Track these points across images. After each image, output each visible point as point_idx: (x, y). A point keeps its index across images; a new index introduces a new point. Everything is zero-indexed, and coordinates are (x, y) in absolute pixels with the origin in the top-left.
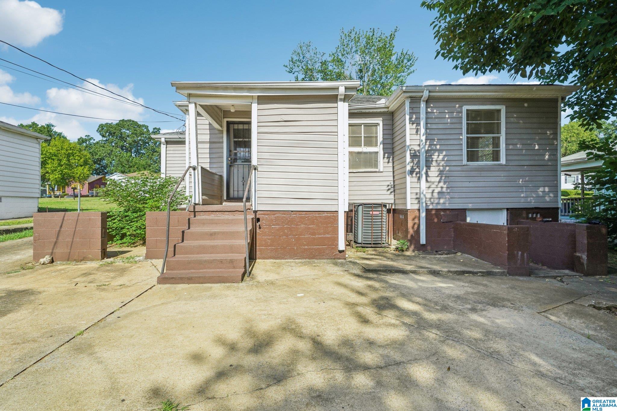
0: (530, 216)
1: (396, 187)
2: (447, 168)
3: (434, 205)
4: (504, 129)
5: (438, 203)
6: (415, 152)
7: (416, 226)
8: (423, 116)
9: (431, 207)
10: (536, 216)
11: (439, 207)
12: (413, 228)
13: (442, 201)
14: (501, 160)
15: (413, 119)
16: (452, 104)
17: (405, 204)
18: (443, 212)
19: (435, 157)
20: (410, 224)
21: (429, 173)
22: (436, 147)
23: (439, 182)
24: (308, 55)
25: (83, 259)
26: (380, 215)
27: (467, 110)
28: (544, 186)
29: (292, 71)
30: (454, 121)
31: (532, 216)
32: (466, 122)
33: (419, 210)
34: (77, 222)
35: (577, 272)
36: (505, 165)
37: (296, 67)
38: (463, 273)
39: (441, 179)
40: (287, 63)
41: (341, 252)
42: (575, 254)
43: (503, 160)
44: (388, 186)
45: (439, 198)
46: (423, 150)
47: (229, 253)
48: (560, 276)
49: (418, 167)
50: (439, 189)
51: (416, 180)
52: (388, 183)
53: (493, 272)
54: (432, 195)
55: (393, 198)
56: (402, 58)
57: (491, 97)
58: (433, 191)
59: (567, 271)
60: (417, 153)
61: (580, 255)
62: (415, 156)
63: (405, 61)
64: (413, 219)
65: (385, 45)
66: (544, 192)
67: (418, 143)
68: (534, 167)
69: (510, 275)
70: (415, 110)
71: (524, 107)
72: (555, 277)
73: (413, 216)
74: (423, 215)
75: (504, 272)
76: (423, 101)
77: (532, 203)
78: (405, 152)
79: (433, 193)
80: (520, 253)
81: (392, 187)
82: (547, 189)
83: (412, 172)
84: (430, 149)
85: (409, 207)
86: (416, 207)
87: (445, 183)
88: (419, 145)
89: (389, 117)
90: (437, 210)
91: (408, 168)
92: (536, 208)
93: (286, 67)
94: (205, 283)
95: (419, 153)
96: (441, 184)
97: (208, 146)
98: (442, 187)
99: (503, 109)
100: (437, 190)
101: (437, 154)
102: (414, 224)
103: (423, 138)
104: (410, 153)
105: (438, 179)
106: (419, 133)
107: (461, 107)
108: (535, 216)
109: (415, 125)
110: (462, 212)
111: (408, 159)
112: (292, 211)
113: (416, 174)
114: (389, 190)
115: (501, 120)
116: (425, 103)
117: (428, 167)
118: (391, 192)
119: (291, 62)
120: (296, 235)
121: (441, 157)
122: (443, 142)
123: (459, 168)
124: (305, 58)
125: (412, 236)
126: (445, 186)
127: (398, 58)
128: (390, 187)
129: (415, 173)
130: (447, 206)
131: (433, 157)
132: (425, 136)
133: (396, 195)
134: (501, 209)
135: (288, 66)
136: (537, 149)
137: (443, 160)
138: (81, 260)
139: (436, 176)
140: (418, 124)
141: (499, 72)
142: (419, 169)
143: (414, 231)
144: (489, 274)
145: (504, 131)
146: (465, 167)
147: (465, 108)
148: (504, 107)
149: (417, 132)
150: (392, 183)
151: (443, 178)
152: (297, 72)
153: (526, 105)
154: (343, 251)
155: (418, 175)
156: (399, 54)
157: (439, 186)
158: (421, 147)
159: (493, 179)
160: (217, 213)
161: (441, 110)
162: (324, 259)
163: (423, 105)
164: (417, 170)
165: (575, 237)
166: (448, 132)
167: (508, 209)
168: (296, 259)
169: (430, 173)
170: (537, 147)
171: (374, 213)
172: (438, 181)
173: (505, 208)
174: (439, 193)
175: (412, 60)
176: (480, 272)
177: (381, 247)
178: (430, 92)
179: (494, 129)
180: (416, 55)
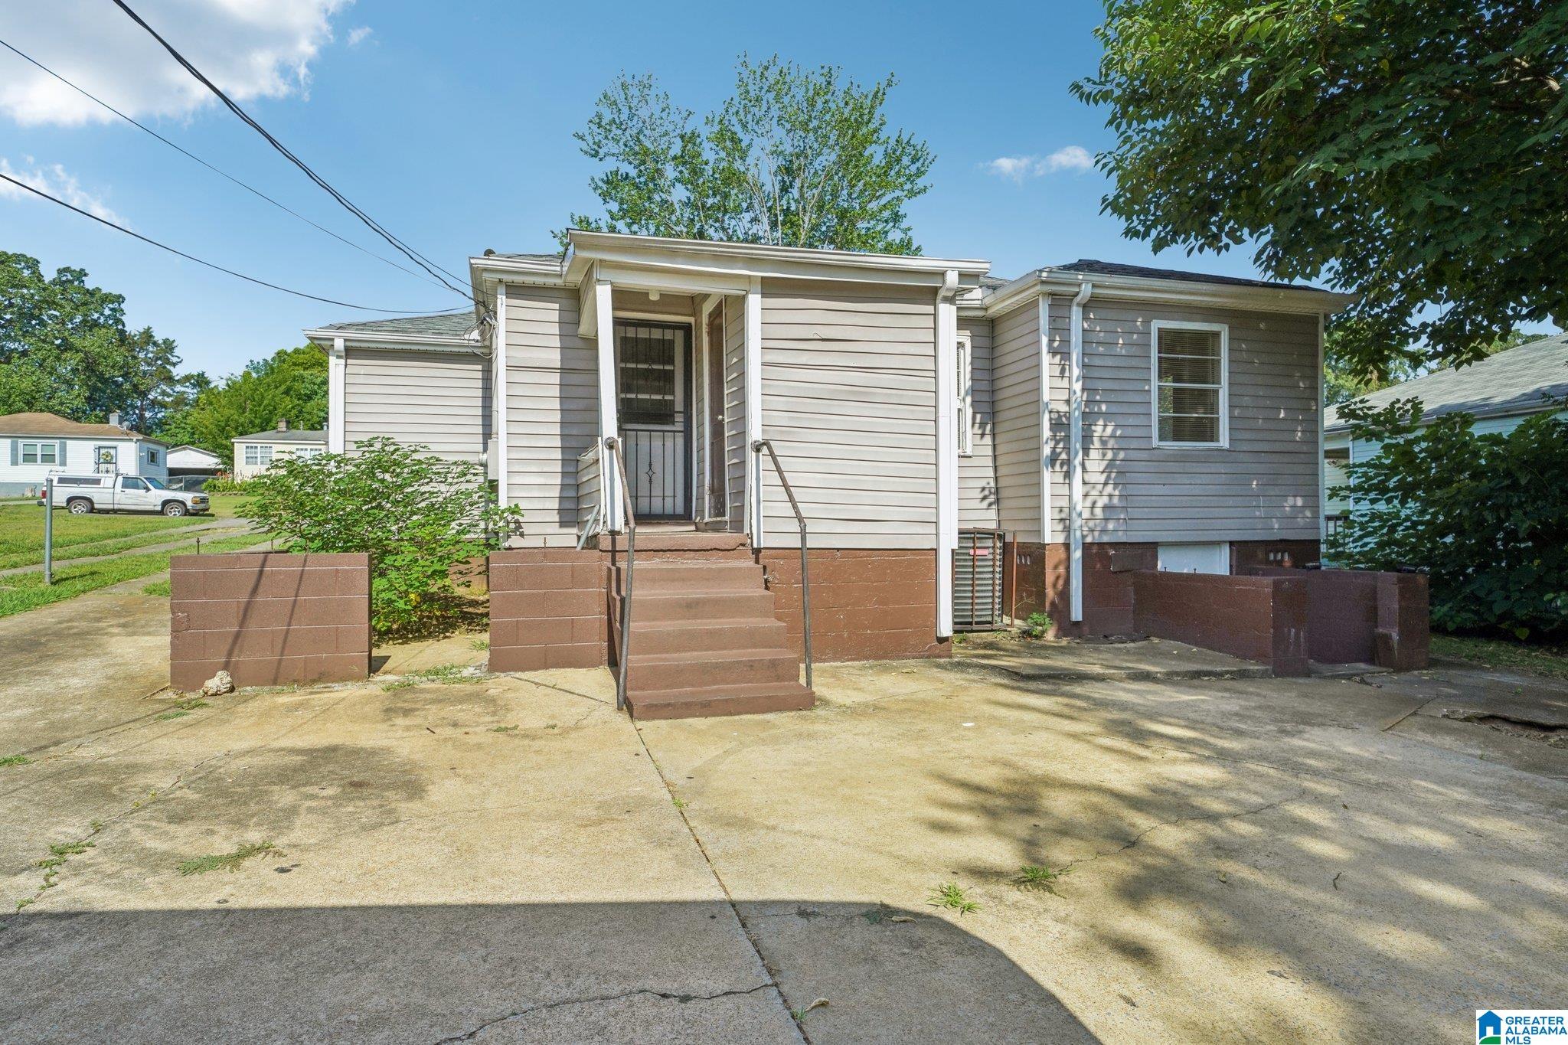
0: (1272, 557)
1: (1003, 494)
2: (1122, 455)
3: (1096, 534)
4: (1227, 374)
5: (1104, 531)
6: (1060, 417)
7: (1061, 582)
8: (1076, 338)
9: (1089, 540)
10: (1282, 556)
11: (1106, 539)
12: (1054, 585)
13: (1111, 526)
14: (1221, 438)
15: (1056, 344)
16: (1130, 316)
17: (1039, 532)
18: (1115, 549)
19: (1098, 430)
20: (1049, 578)
21: (1087, 463)
22: (1100, 408)
23: (1105, 484)
24: (644, 113)
25: (319, 676)
26: (991, 557)
27: (1160, 330)
28: (1295, 496)
29: (597, 152)
30: (1134, 350)
31: (1275, 557)
32: (1157, 355)
33: (1067, 546)
34: (300, 580)
35: (1380, 665)
36: (1228, 451)
37: (611, 144)
38: (1197, 675)
39: (1108, 478)
40: (584, 130)
41: (942, 640)
42: (1376, 630)
43: (1224, 442)
44: (983, 489)
45: (1106, 520)
46: (1077, 413)
47: (747, 648)
48: (1357, 675)
49: (1067, 449)
50: (1105, 500)
51: (1060, 478)
52: (983, 483)
53: (1249, 671)
54: (1092, 513)
55: (995, 517)
56: (898, 153)
57: (1203, 305)
58: (1094, 503)
59: (1362, 666)
60: (1064, 419)
61: (1385, 631)
62: (1057, 425)
63: (906, 161)
64: (1056, 567)
65: (861, 116)
66: (1294, 507)
67: (1066, 397)
68: (1278, 455)
69: (1277, 676)
70: (1060, 324)
71: (1260, 329)
72: (1349, 677)
73: (1055, 560)
74: (1077, 554)
75: (1267, 670)
76: (1078, 305)
77: (1277, 530)
78: (1038, 414)
79: (1093, 507)
80: (1293, 631)
81: (991, 493)
82: (1299, 502)
83: (1053, 460)
84: (1087, 410)
85: (1048, 539)
86: (1060, 539)
87: (1116, 485)
88: (1068, 402)
89: (985, 331)
90: (1101, 545)
91: (1047, 451)
92: (1281, 541)
93: (582, 138)
94: (739, 713)
95: (1068, 419)
96: (1109, 489)
97: (556, 378)
98: (1110, 496)
99: (1224, 330)
100: (1100, 503)
101: (1101, 422)
102: (1058, 578)
103: (1077, 386)
104: (1051, 419)
105: (1102, 478)
106: (1067, 374)
107: (1147, 323)
108: (1279, 557)
109: (1058, 357)
110: (1151, 548)
111: (1046, 433)
112: (838, 550)
113: (1062, 466)
114: (984, 498)
115: (1219, 355)
116: (1081, 309)
117: (1086, 451)
118: (990, 504)
119: (594, 127)
120: (848, 605)
121: (1109, 430)
122: (1112, 397)
123: (1144, 455)
124: (636, 118)
125: (1053, 604)
126: (1117, 493)
127: (889, 151)
128: (986, 492)
129: (1058, 463)
130: (1121, 537)
131: (1093, 428)
132: (1080, 383)
133: (1001, 512)
134: (1219, 543)
135: (589, 138)
136: (1283, 419)
137: (1113, 436)
138: (314, 681)
139: (1101, 469)
140: (1066, 355)
141: (1219, 253)
142: (1068, 454)
143: (1056, 593)
144: (1242, 675)
145: (1227, 378)
146: (1156, 452)
147: (1156, 325)
148: (1227, 329)
149: (1063, 371)
150: (992, 484)
151: (1113, 475)
152: (613, 155)
153: (1262, 326)
154: (946, 639)
155: (1065, 468)
156: (892, 142)
157: (1105, 493)
158: (1074, 406)
159: (1206, 479)
160: (668, 554)
161: (1109, 326)
162: (908, 658)
163: (1076, 313)
164: (1064, 456)
165: (1375, 599)
166: (1123, 374)
167: (1231, 543)
168: (848, 660)
169: (1089, 465)
170: (1282, 415)
171: (978, 552)
172: (1102, 481)
173: (1225, 542)
174: (1105, 507)
175: (921, 161)
176: (1227, 672)
177: (992, 630)
178: (1094, 286)
179: (1206, 371)
180: (932, 150)
